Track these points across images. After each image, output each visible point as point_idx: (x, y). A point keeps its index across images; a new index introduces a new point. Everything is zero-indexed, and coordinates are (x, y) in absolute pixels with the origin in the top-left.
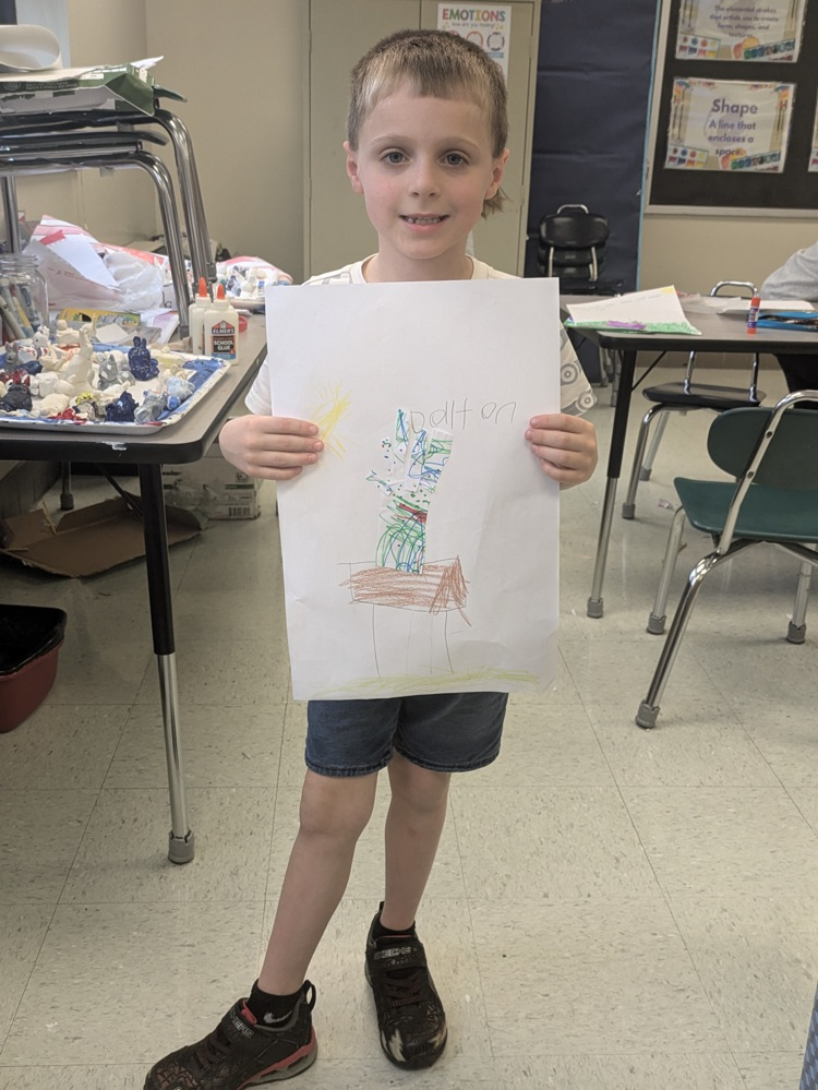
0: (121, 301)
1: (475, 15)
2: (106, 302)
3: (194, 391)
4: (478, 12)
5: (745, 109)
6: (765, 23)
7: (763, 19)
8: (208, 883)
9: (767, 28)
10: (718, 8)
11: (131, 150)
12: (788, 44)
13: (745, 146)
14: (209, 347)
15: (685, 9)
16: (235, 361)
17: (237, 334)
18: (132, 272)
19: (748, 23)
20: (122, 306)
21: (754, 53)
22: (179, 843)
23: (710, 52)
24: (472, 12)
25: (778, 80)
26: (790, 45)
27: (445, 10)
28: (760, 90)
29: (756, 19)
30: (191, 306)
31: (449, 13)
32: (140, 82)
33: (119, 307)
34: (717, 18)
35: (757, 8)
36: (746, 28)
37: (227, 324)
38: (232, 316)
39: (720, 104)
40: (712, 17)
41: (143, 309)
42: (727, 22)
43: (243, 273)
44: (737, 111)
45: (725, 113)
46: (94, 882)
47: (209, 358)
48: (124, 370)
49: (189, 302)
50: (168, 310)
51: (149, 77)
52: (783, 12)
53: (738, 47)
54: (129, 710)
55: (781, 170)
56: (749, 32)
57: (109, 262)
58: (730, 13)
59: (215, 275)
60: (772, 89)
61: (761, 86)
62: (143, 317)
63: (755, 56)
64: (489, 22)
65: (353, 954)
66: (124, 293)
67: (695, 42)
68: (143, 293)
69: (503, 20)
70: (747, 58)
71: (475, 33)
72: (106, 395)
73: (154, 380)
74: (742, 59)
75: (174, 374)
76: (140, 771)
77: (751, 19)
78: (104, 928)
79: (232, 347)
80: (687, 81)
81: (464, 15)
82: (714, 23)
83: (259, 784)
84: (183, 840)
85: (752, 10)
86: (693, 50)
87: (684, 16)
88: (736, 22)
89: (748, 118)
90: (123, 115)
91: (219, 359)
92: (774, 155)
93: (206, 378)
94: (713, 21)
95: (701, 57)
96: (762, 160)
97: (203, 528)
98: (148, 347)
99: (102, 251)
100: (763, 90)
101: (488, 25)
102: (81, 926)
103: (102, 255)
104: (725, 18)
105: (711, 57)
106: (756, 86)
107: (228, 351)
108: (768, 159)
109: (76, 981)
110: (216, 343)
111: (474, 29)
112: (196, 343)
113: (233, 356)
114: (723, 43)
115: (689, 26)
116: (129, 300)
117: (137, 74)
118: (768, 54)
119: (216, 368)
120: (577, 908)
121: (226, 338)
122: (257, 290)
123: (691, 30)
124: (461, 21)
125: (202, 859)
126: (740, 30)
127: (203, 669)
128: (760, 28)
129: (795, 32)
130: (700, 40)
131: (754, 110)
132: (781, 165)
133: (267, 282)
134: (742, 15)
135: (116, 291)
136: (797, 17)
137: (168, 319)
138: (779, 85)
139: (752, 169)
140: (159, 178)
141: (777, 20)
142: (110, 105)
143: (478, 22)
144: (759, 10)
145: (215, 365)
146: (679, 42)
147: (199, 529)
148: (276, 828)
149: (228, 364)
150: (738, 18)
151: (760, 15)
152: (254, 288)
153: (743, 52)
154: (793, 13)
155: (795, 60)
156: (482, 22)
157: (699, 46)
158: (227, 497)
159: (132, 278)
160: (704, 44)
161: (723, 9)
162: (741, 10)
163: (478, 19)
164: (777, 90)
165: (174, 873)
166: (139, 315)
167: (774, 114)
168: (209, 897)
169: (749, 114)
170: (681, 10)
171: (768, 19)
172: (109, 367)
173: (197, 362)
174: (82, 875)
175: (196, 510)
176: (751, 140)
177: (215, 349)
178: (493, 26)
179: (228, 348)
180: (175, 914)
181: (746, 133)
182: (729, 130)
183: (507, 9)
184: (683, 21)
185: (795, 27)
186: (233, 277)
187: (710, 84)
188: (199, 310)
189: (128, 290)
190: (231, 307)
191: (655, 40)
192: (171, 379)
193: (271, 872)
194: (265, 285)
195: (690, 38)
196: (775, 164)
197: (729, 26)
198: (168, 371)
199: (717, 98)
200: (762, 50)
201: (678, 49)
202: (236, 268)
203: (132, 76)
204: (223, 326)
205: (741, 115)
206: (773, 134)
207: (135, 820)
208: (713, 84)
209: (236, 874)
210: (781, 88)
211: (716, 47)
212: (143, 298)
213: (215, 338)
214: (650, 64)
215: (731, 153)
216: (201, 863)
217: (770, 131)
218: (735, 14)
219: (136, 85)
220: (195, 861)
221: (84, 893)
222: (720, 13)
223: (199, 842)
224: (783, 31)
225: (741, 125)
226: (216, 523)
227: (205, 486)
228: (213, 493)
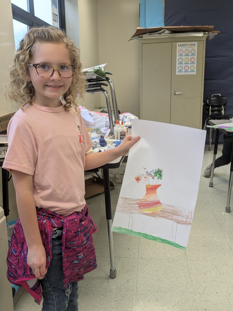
0: (95, 126)
1: (187, 45)
2: (91, 126)
4: (188, 44)
8: (121, 284)
11: (99, 88)
14: (119, 138)
17: (126, 134)
18: (98, 118)
20: (95, 127)
22: (113, 272)
24: (186, 44)
27: (179, 44)
30: (114, 127)
31: (180, 45)
32: (102, 71)
33: (94, 128)
37: (124, 132)
38: (125, 129)
41: (101, 128)
43: (126, 117)
46: (90, 282)
47: (119, 141)
48: (98, 144)
49: (113, 126)
50: (107, 128)
51: (104, 70)
54: (97, 235)
57: (92, 116)
59: (119, 118)
62: (101, 130)
64: (191, 47)
65: (162, 306)
66: (96, 124)
68: (101, 124)
69: (195, 46)
71: (187, 50)
72: (95, 151)
73: (106, 147)
75: (111, 145)
76: (101, 252)
78: (94, 295)
81: (184, 45)
83: (133, 257)
84: (114, 271)
90: (98, 79)
98: (104, 138)
99: (90, 113)
101: (191, 48)
102: (87, 294)
103: (90, 114)
109: (87, 309)
110: (121, 136)
111: (187, 49)
112: (116, 137)
116: (97, 126)
117: (101, 69)
120: (227, 297)
121: (123, 135)
122: (129, 122)
124: (183, 47)
125: (119, 277)
133: (132, 119)
135: (94, 124)
137: (107, 130)
140: (106, 94)
142: (95, 77)
143: (188, 47)
147: (114, 186)
148: (138, 270)
152: (129, 121)
156: (189, 47)
158: (121, 177)
159: (97, 120)
163: (188, 46)
165: (111, 280)
166: (100, 130)
168: (121, 288)
172: (95, 144)
173: (116, 141)
174: (87, 280)
175: (113, 181)
177: (121, 138)
178: (192, 48)
180: (112, 292)
183: (196, 43)
186: (123, 118)
189: (97, 123)
190: (125, 127)
192: (111, 146)
193: (138, 282)
198: (110, 144)
202: (124, 116)
203: (100, 70)
204: (123, 132)
207: (100, 265)
209: (128, 282)
212: (101, 125)
213: (121, 135)
216: (119, 278)
219: (101, 72)
220: (117, 278)
221: (88, 285)
223: (117, 273)
226: (118, 184)
227: (115, 174)
228: (117, 176)
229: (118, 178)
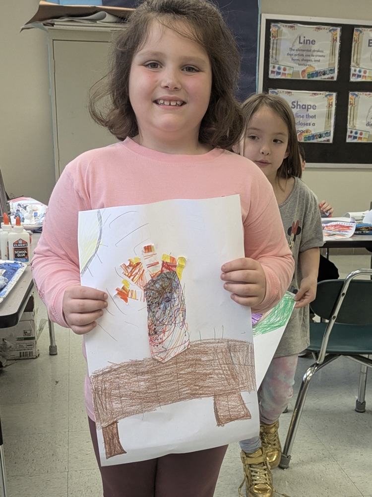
3: (7, 283)
5: (309, 107)
6: (318, 58)
7: (316, 56)
9: (319, 61)
10: (291, 49)
12: (331, 70)
13: (310, 128)
14: (12, 255)
15: (273, 50)
16: (29, 263)
17: (28, 247)
19: (308, 58)
21: (312, 75)
23: (288, 74)
25: (327, 91)
26: (332, 71)
28: (317, 96)
29: (313, 56)
34: (290, 55)
35: (312, 50)
36: (307, 61)
37: (23, 241)
38: (25, 235)
39: (295, 104)
40: (288, 54)
42: (296, 58)
43: (25, 208)
44: (305, 108)
45: (298, 109)
47: (13, 262)
52: (327, 52)
53: (304, 71)
55: (331, 141)
56: (309, 63)
58: (298, 52)
59: (9, 210)
60: (324, 96)
61: (318, 94)
63: (313, 77)
67: (279, 68)
70: (309, 78)
74: (306, 78)
77: (309, 56)
79: (26, 254)
80: (276, 91)
82: (289, 58)
85: (310, 51)
86: (279, 73)
87: (272, 53)
88: (301, 58)
89: (311, 112)
91: (19, 262)
92: (327, 133)
93: (13, 274)
94: (289, 56)
95: (283, 77)
96: (321, 136)
97: (4, 365)
100: (319, 96)
104: (295, 55)
105: (289, 77)
106: (315, 94)
107: (23, 257)
108: (324, 135)
110: (16, 252)
112: (3, 253)
113: (27, 260)
114: (294, 69)
115: (276, 59)
118: (320, 75)
119: (18, 268)
121: (22, 249)
122: (34, 217)
123: (277, 62)
126: (305, 62)
127: (13, 454)
128: (315, 61)
129: (335, 63)
130: (282, 67)
131: (314, 107)
132: (331, 138)
133: (39, 213)
134: (305, 53)
136: (335, 55)
138: (327, 93)
139: (315, 141)
141: (324, 56)
144: (314, 51)
145: (17, 266)
146: (271, 69)
149: (25, 265)
150: (303, 55)
151: (315, 54)
152: (32, 216)
153: (306, 74)
154: (333, 53)
155: (335, 79)
157: (282, 71)
158: (18, 345)
160: (285, 70)
161: (294, 50)
162: (304, 51)
164: (326, 96)
167: (325, 110)
169: (312, 109)
170: (271, 50)
171: (319, 56)
173: (5, 264)
176: (314, 124)
177: (16, 256)
179: (24, 255)
181: (311, 121)
182: (301, 119)
184: (272, 57)
185: (334, 60)
186: (18, 210)
187: (289, 93)
188: (4, 232)
190: (24, 230)
191: (257, 67)
194: (38, 215)
195: (277, 66)
196: (328, 138)
197: (298, 60)
199: (294, 100)
200: (317, 74)
201: (270, 72)
202: (19, 205)
204: (20, 242)
205: (308, 110)
206: (326, 121)
208: (291, 92)
210: (328, 95)
211: (291, 72)
213: (15, 250)
214: (255, 81)
215: (303, 132)
217: (324, 119)
218: (301, 53)
222: (292, 52)
224: (328, 63)
225: (308, 116)
226: (14, 361)
227: (3, 339)
228: (9, 344)
229: (11, 347)
